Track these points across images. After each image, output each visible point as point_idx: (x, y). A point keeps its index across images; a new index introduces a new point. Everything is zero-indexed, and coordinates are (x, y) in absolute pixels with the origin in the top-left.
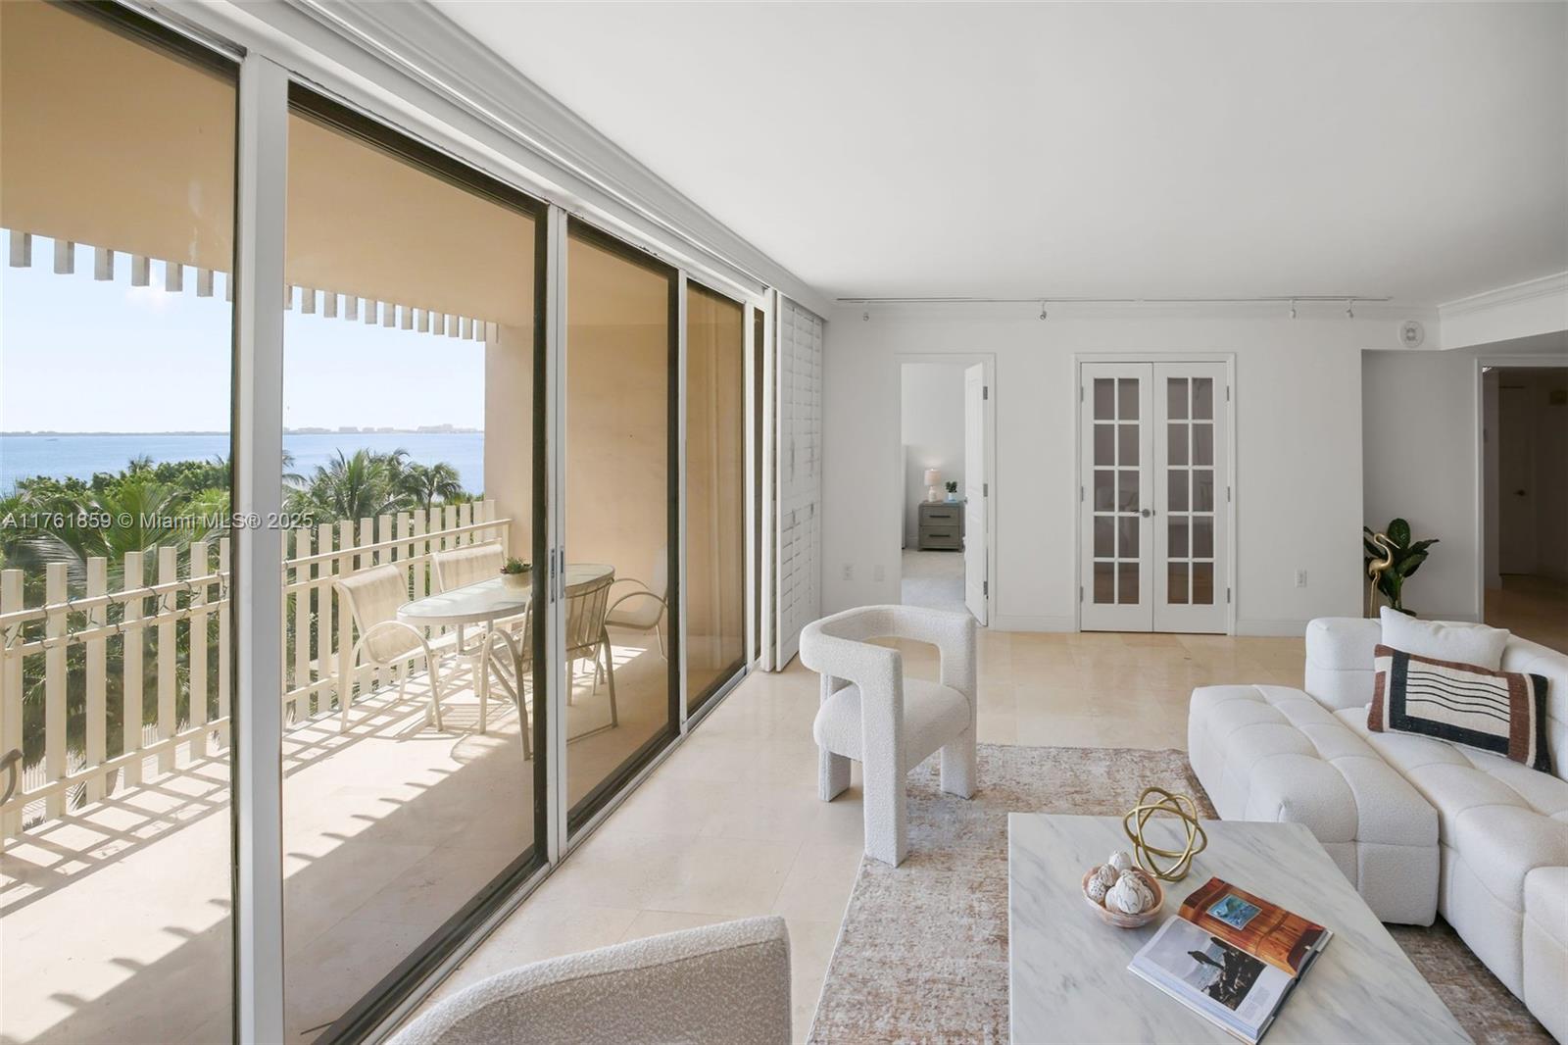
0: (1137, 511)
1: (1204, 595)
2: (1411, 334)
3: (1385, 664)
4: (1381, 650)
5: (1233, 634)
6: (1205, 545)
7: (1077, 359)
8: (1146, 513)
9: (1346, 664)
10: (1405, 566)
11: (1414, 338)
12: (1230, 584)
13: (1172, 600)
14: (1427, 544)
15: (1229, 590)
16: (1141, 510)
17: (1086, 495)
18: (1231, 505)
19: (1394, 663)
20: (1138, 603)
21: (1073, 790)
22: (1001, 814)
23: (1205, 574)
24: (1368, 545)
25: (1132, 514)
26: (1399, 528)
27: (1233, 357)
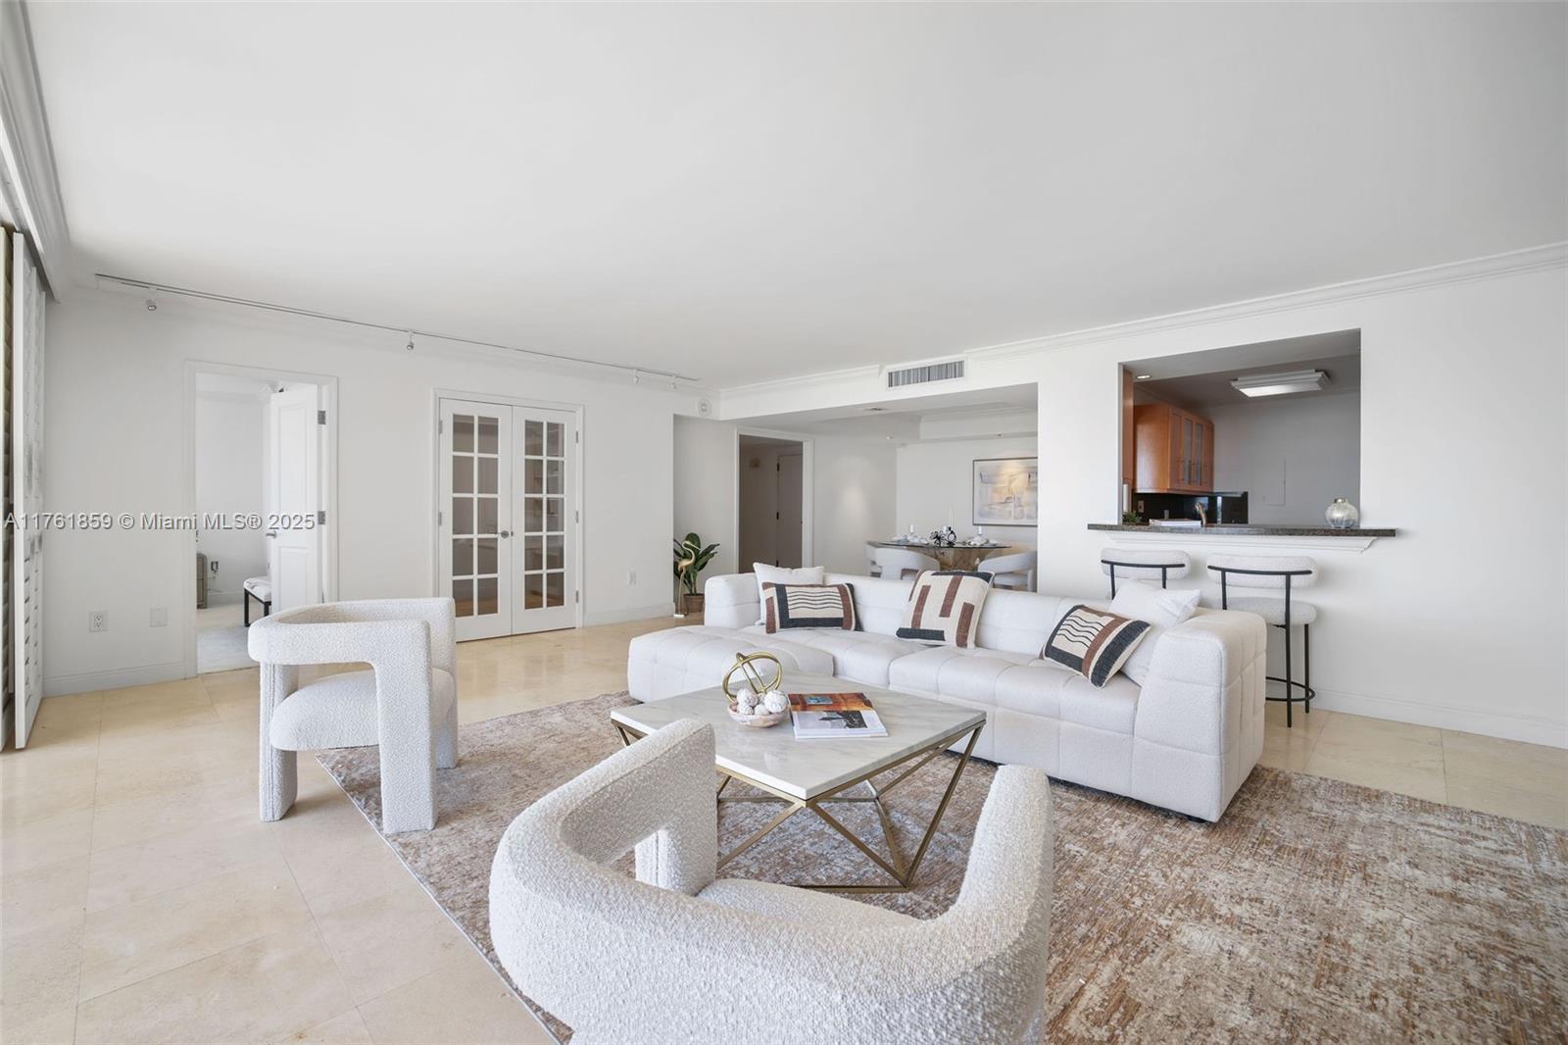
0: (496, 533)
1: (556, 599)
2: (704, 407)
3: (772, 592)
4: (766, 586)
5: (581, 626)
6: (556, 560)
7: (435, 395)
8: (505, 534)
9: (739, 602)
10: (700, 563)
11: (705, 410)
12: (578, 587)
13: (529, 605)
14: (712, 547)
15: (577, 593)
16: (499, 531)
17: (444, 520)
18: (579, 526)
19: (777, 590)
20: (496, 612)
21: (547, 736)
22: (499, 767)
23: (556, 581)
24: (676, 552)
25: (492, 536)
26: (693, 537)
27: (581, 409)
